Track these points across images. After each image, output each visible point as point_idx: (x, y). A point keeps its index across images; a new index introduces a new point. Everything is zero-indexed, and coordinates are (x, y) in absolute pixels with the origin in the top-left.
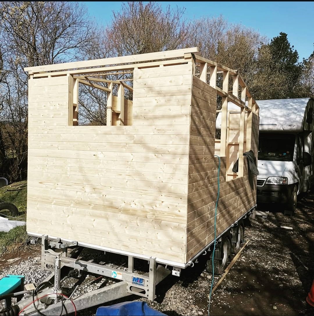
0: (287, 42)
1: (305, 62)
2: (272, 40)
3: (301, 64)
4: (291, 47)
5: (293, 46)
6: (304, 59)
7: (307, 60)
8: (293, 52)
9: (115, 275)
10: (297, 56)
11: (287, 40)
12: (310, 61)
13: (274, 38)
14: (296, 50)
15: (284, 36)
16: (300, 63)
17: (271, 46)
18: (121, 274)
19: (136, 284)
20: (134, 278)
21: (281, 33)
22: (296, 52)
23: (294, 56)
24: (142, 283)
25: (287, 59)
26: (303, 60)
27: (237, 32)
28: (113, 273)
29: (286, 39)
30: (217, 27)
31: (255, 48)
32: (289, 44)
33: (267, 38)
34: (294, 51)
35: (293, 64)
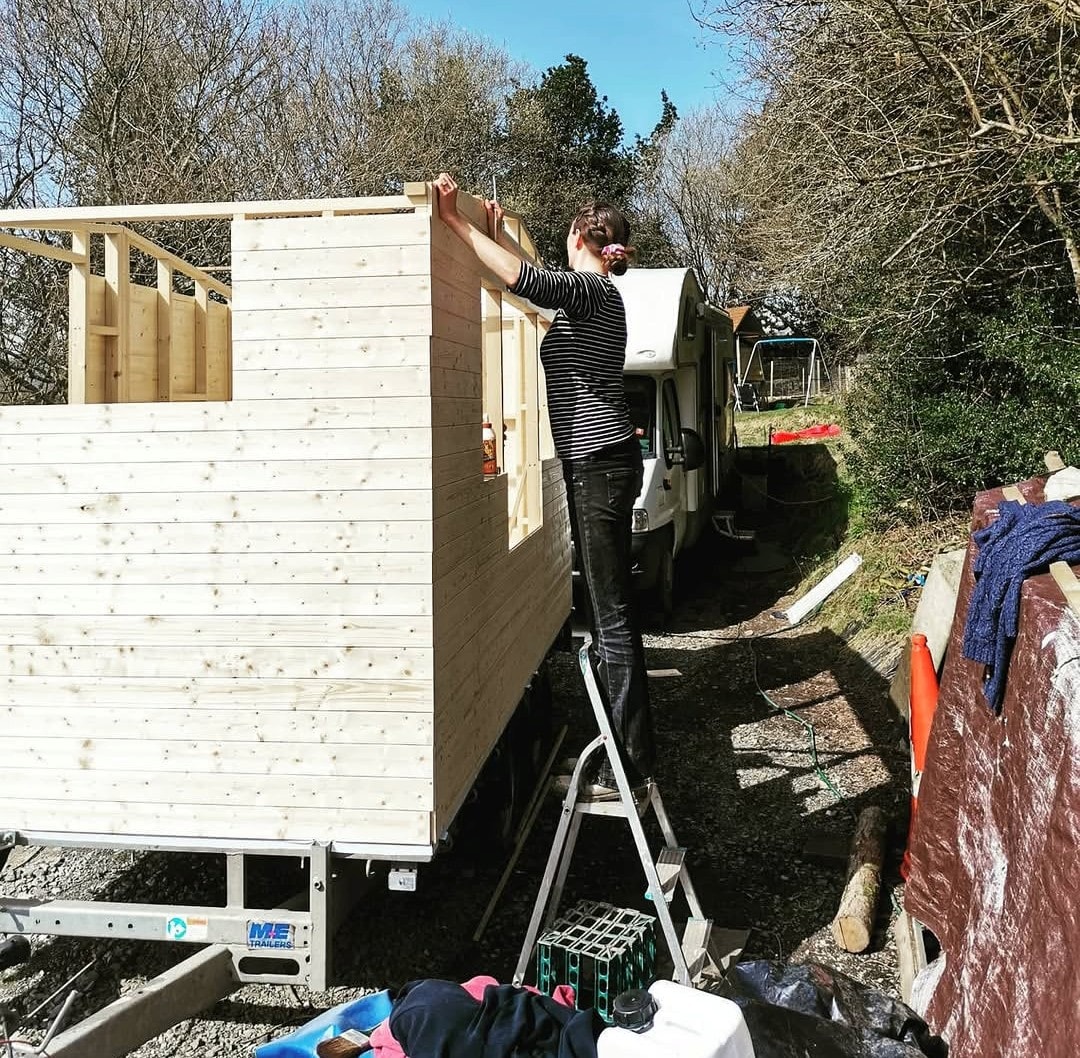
0: (588, 85)
1: (643, 147)
2: (544, 76)
3: (631, 151)
4: (599, 99)
5: (605, 98)
6: (638, 136)
7: (647, 140)
8: (606, 116)
9: (181, 929)
10: (620, 128)
11: (589, 78)
12: (654, 144)
13: (549, 70)
14: (613, 110)
15: (577, 66)
16: (629, 149)
17: (541, 95)
18: (202, 922)
19: (264, 944)
20: (255, 927)
21: (571, 55)
22: (614, 116)
23: (610, 128)
24: (285, 937)
25: (592, 136)
26: (637, 139)
27: (439, 44)
28: (173, 924)
29: (584, 76)
30: (377, 23)
31: (497, 97)
32: (594, 90)
33: (530, 71)
34: (608, 113)
35: (608, 150)
